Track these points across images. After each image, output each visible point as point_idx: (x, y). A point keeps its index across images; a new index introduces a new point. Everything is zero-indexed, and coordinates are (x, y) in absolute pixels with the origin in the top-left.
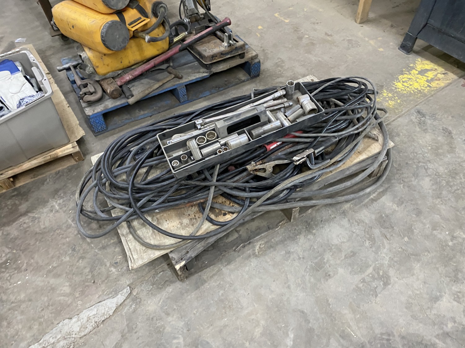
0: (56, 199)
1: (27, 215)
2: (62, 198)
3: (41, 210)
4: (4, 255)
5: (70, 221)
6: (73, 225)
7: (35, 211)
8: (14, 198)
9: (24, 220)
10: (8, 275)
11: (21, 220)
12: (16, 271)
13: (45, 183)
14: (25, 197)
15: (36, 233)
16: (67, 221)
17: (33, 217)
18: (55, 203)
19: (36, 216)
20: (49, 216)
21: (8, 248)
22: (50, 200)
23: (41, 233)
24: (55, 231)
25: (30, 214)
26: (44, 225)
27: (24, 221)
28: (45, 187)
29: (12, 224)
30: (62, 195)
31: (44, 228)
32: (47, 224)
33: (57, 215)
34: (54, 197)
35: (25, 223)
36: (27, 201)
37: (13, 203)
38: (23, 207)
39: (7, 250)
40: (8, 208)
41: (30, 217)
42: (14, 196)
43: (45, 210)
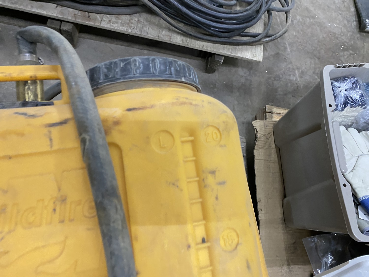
0: (296, 83)
2: (291, 81)
5: (289, 50)
6: (287, 44)
18: (298, 79)
20: (306, 68)
22: (302, 86)
26: (311, 63)
31: (311, 59)
32: (308, 61)
33: (299, 65)
34: (298, 87)
43: (307, 78)
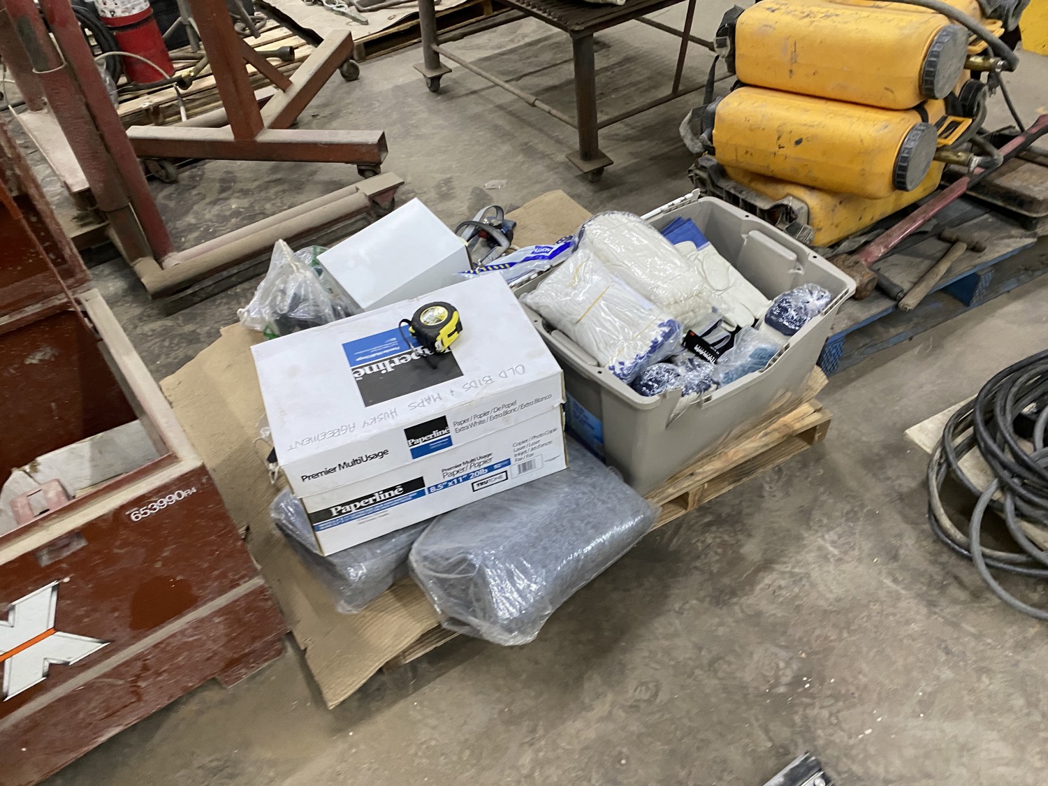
1: (773, 570)
2: (830, 527)
3: (799, 557)
4: (782, 665)
5: (888, 582)
6: (903, 592)
7: (785, 559)
8: (714, 528)
9: (774, 581)
10: (825, 713)
11: (767, 581)
12: (841, 704)
13: (765, 494)
14: (738, 527)
15: (825, 611)
16: (881, 583)
17: (792, 574)
18: (820, 541)
19: (796, 570)
20: (829, 572)
21: (781, 647)
22: (805, 533)
23: (838, 612)
24: (867, 606)
25: (777, 567)
26: (831, 591)
27: (776, 584)
28: (769, 503)
29: (752, 590)
30: (825, 521)
31: (837, 600)
32: (838, 591)
33: (844, 567)
34: (808, 526)
35: (780, 587)
36: (750, 536)
37: (718, 540)
38: (751, 549)
39: (783, 654)
40: (716, 553)
41: (783, 573)
42: (709, 524)
43: (811, 557)
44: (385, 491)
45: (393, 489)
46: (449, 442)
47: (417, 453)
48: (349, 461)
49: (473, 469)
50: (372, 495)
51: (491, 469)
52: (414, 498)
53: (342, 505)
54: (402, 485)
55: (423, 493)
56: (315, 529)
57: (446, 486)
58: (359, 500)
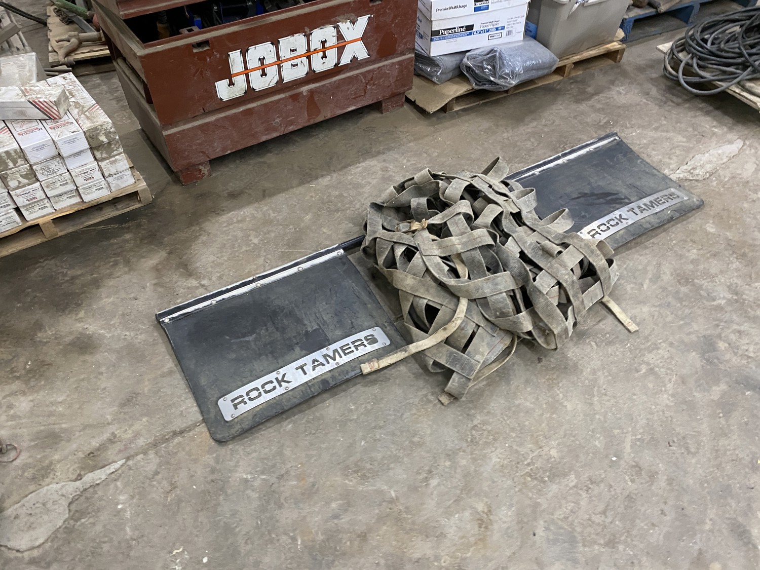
3: (609, 93)
4: (602, 118)
5: (644, 100)
6: (650, 103)
7: (604, 93)
9: (599, 98)
10: (618, 129)
11: (596, 98)
12: (624, 127)
14: (584, 84)
15: (619, 107)
16: (641, 100)
17: (606, 97)
18: (618, 89)
20: (621, 97)
21: (602, 114)
22: (612, 87)
23: (624, 107)
24: (635, 106)
25: (601, 95)
26: (621, 102)
28: (598, 78)
29: (590, 100)
30: (620, 84)
31: (624, 104)
33: (628, 96)
35: (601, 100)
37: (576, 87)
40: (576, 90)
43: (613, 93)
44: (460, 27)
45: (462, 27)
46: (487, 8)
47: (476, 9)
48: (453, 6)
49: (492, 27)
50: (455, 28)
51: (497, 29)
52: (468, 35)
53: (444, 30)
54: (466, 26)
55: (471, 34)
56: (432, 40)
57: (480, 33)
58: (450, 29)
